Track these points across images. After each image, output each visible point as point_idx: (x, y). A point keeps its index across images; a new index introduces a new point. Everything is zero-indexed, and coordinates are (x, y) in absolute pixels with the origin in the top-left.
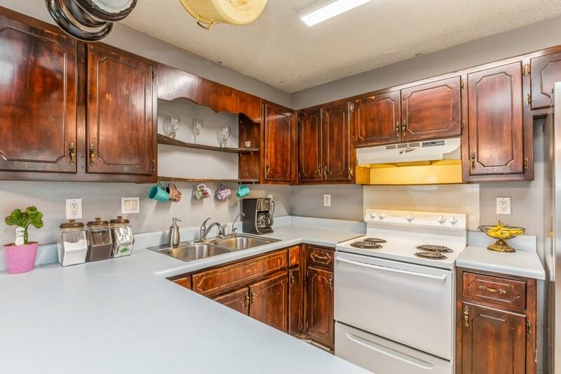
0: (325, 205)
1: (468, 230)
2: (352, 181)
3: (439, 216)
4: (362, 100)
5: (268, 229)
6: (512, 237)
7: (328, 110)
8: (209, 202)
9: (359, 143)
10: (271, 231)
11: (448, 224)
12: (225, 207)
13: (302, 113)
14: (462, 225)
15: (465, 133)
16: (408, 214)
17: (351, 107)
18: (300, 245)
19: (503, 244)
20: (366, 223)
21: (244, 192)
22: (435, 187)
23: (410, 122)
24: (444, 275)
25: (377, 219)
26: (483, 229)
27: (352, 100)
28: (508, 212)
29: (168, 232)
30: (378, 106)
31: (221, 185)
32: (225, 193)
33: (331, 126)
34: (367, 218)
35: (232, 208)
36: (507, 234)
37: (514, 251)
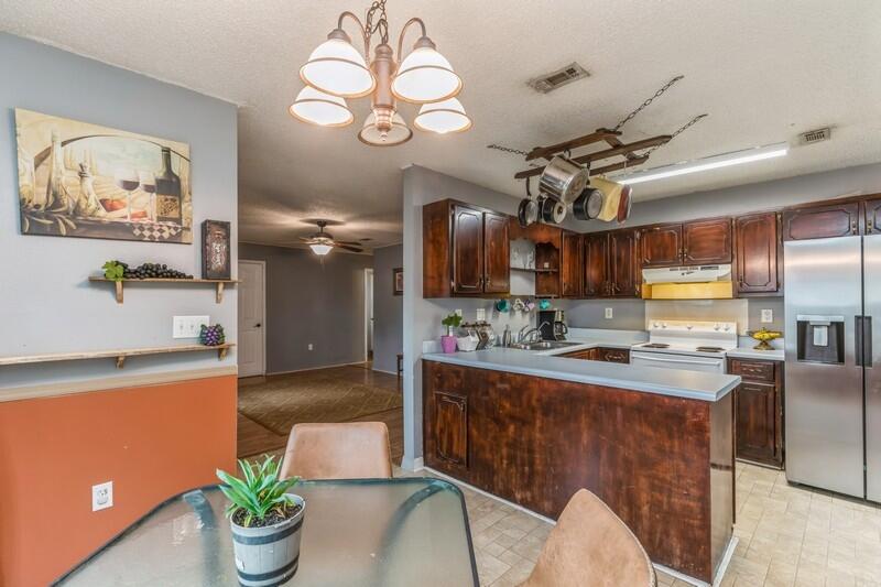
0: (607, 317)
1: (739, 336)
2: (639, 296)
3: (715, 324)
4: (648, 230)
5: (562, 337)
6: (773, 338)
7: (615, 236)
8: (518, 314)
9: (645, 265)
10: (564, 339)
11: (722, 331)
12: (527, 316)
13: (588, 237)
14: (733, 331)
15: (735, 261)
16: (689, 323)
17: (638, 235)
18: (596, 348)
19: (765, 344)
20: (649, 332)
21: (546, 305)
22: (710, 302)
23: (690, 250)
24: (718, 362)
25: (660, 328)
26: (751, 334)
27: (639, 229)
28: (771, 321)
29: (502, 336)
30: (663, 235)
31: (526, 299)
32: (532, 306)
33: (618, 249)
34: (650, 327)
35: (531, 319)
36: (767, 336)
37: (773, 349)
